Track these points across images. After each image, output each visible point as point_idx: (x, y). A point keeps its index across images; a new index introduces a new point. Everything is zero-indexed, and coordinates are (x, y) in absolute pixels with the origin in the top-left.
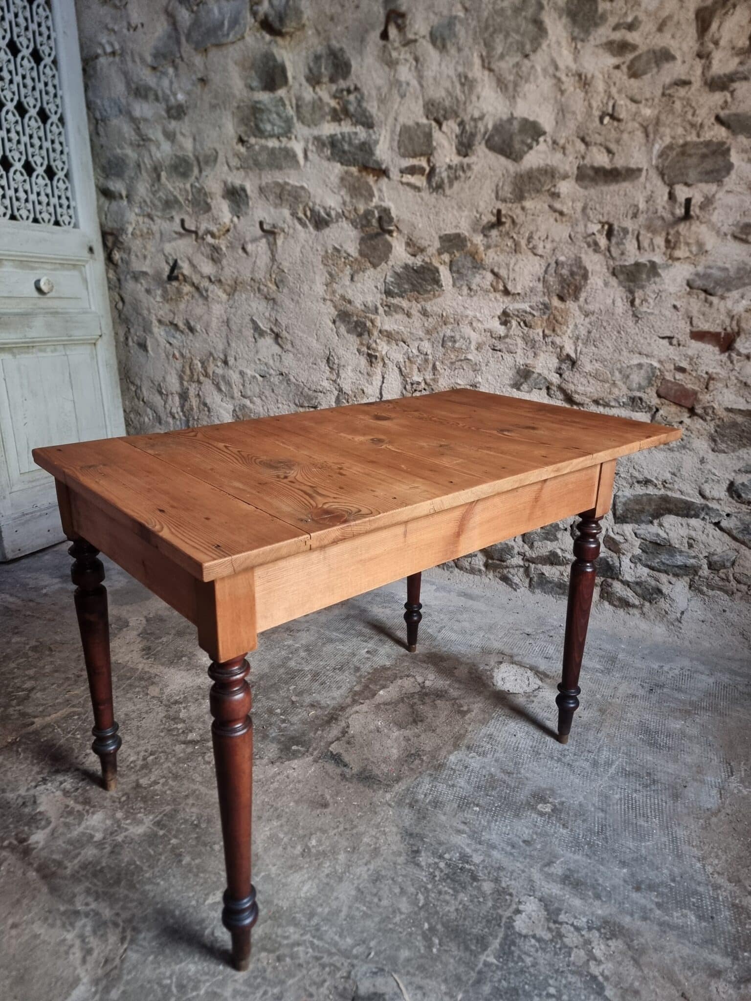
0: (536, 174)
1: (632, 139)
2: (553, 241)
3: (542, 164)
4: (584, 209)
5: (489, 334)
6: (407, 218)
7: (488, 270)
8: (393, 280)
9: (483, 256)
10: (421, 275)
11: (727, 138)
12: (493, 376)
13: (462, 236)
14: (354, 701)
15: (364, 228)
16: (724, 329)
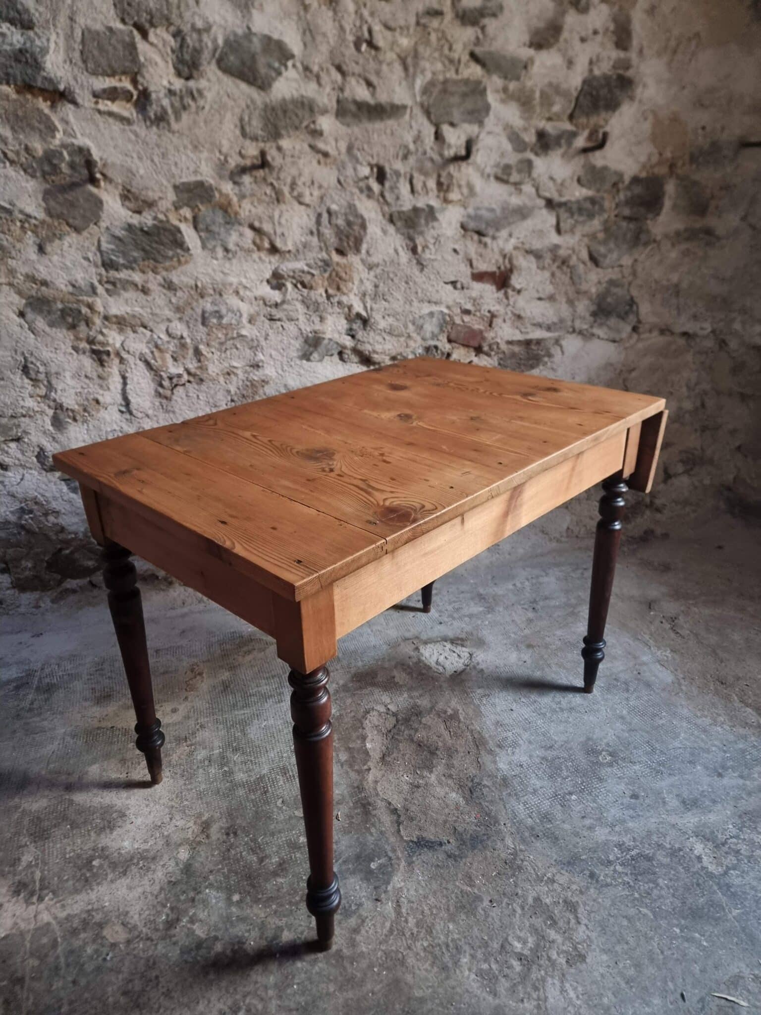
0: (291, 107)
1: (391, 71)
2: (320, 187)
3: (296, 94)
4: (350, 149)
5: (261, 302)
6: (118, 162)
7: (246, 225)
8: (112, 247)
9: (238, 208)
10: (156, 238)
11: (483, 76)
12: (276, 350)
13: (206, 184)
14: (359, 772)
15: (47, 177)
16: (499, 268)
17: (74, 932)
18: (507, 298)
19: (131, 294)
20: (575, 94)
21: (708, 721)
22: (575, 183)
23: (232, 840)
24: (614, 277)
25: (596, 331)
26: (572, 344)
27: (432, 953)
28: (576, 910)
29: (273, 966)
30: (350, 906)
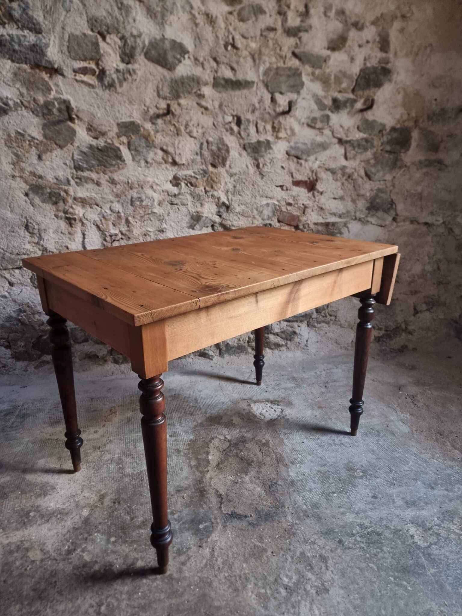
0: (186, 80)
1: (246, 62)
2: (203, 127)
3: (189, 74)
4: (220, 106)
5: (166, 193)
6: (86, 109)
7: (159, 148)
8: (80, 157)
9: (154, 138)
10: (106, 154)
11: (300, 66)
12: (174, 222)
13: (136, 123)
14: (201, 472)
15: (45, 116)
16: (309, 179)
17: (11, 552)
18: (314, 197)
19: (90, 186)
20: (356, 77)
21: (429, 456)
22: (356, 130)
23: (117, 506)
24: (381, 187)
25: (369, 219)
26: (354, 227)
27: (229, 580)
28: (326, 562)
29: (128, 581)
30: (183, 549)
